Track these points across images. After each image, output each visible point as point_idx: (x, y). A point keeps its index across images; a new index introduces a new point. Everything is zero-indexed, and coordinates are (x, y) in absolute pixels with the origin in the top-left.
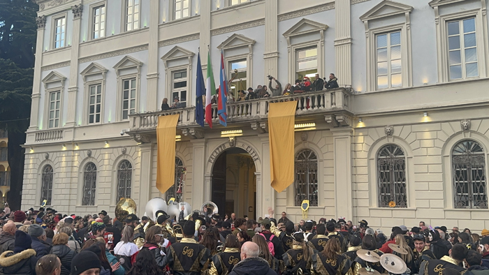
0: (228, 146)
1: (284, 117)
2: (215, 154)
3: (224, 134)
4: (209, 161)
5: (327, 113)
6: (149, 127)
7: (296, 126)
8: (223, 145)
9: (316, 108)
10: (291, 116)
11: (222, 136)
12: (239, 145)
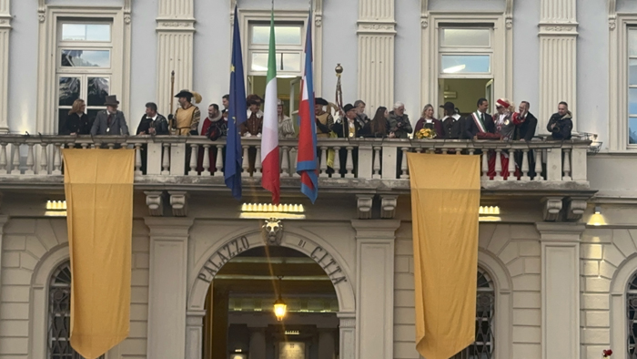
0: (257, 241)
1: (453, 191)
2: (217, 260)
3: (250, 210)
4: (201, 276)
5: (553, 193)
6: (29, 175)
7: (482, 210)
8: (243, 237)
9: (525, 179)
10: (471, 191)
11: (244, 216)
12: (289, 242)
